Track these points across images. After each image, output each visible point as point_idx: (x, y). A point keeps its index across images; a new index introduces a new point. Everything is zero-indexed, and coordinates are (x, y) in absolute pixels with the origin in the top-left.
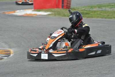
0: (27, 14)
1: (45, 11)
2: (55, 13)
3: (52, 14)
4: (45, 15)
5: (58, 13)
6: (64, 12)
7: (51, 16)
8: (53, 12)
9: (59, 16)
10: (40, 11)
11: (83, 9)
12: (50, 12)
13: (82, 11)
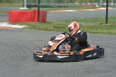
0: (2, 27)
1: (21, 25)
2: (31, 26)
3: (27, 28)
4: (20, 29)
5: (33, 27)
6: (40, 25)
7: (27, 30)
8: (28, 25)
9: (34, 30)
10: (15, 24)
11: (59, 23)
12: (25, 25)
13: (58, 25)
